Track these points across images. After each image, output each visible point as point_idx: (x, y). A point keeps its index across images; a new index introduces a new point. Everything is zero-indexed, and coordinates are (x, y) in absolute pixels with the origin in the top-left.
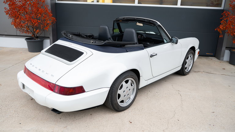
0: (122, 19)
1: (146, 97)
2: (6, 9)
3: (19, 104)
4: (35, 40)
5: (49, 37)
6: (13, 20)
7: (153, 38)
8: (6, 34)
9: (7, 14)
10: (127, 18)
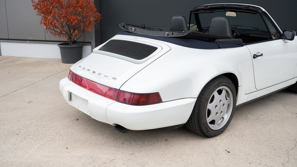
0: (204, 8)
1: (246, 121)
2: (33, 2)
3: (61, 124)
4: (72, 45)
5: (90, 43)
6: (43, 17)
7: (252, 35)
8: (31, 38)
9: (35, 9)
10: (211, 5)
